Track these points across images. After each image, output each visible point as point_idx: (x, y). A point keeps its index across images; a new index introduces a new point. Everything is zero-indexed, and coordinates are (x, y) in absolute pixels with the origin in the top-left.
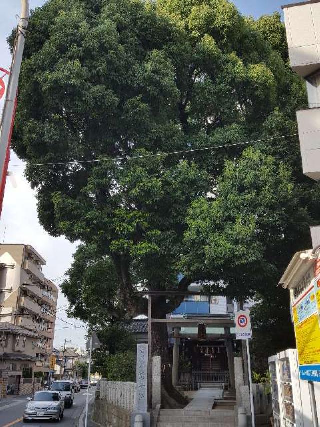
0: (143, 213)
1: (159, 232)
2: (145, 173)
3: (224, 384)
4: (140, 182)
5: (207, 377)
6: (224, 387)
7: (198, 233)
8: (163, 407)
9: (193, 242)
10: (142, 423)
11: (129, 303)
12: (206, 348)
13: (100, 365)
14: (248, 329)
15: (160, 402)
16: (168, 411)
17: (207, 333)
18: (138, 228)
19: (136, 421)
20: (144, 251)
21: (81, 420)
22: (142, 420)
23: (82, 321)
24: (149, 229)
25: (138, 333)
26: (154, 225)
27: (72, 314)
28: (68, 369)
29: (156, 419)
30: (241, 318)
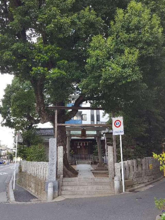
0: (55, 47)
1: (66, 62)
2: (58, 12)
3: (90, 161)
4: (54, 19)
5: (83, 158)
6: (90, 163)
7: (97, 60)
8: (64, 177)
9: (93, 67)
10: (53, 188)
11: (43, 113)
12: (81, 143)
13: (22, 153)
14: (122, 128)
15: (62, 174)
16: (67, 179)
17: (86, 133)
18: (51, 58)
19: (48, 187)
20: (55, 75)
21: (10, 183)
22: (53, 186)
23: (10, 128)
24: (59, 59)
25: (43, 135)
26: (62, 57)
27: (4, 124)
28: (3, 156)
29: (61, 185)
30: (117, 121)
